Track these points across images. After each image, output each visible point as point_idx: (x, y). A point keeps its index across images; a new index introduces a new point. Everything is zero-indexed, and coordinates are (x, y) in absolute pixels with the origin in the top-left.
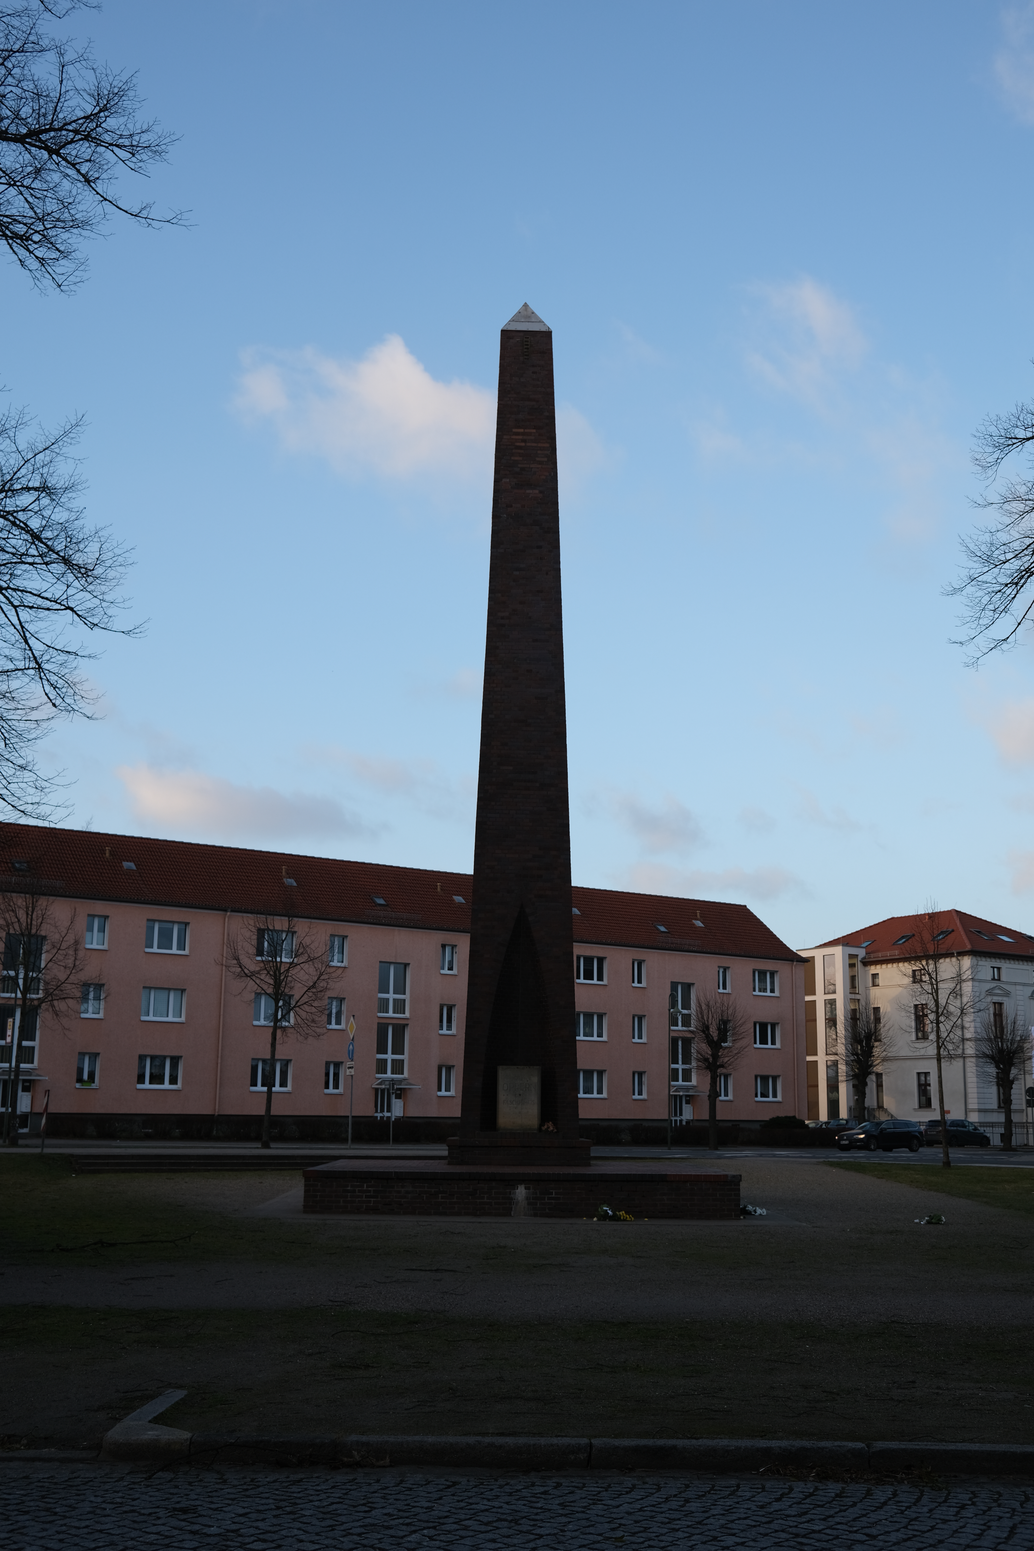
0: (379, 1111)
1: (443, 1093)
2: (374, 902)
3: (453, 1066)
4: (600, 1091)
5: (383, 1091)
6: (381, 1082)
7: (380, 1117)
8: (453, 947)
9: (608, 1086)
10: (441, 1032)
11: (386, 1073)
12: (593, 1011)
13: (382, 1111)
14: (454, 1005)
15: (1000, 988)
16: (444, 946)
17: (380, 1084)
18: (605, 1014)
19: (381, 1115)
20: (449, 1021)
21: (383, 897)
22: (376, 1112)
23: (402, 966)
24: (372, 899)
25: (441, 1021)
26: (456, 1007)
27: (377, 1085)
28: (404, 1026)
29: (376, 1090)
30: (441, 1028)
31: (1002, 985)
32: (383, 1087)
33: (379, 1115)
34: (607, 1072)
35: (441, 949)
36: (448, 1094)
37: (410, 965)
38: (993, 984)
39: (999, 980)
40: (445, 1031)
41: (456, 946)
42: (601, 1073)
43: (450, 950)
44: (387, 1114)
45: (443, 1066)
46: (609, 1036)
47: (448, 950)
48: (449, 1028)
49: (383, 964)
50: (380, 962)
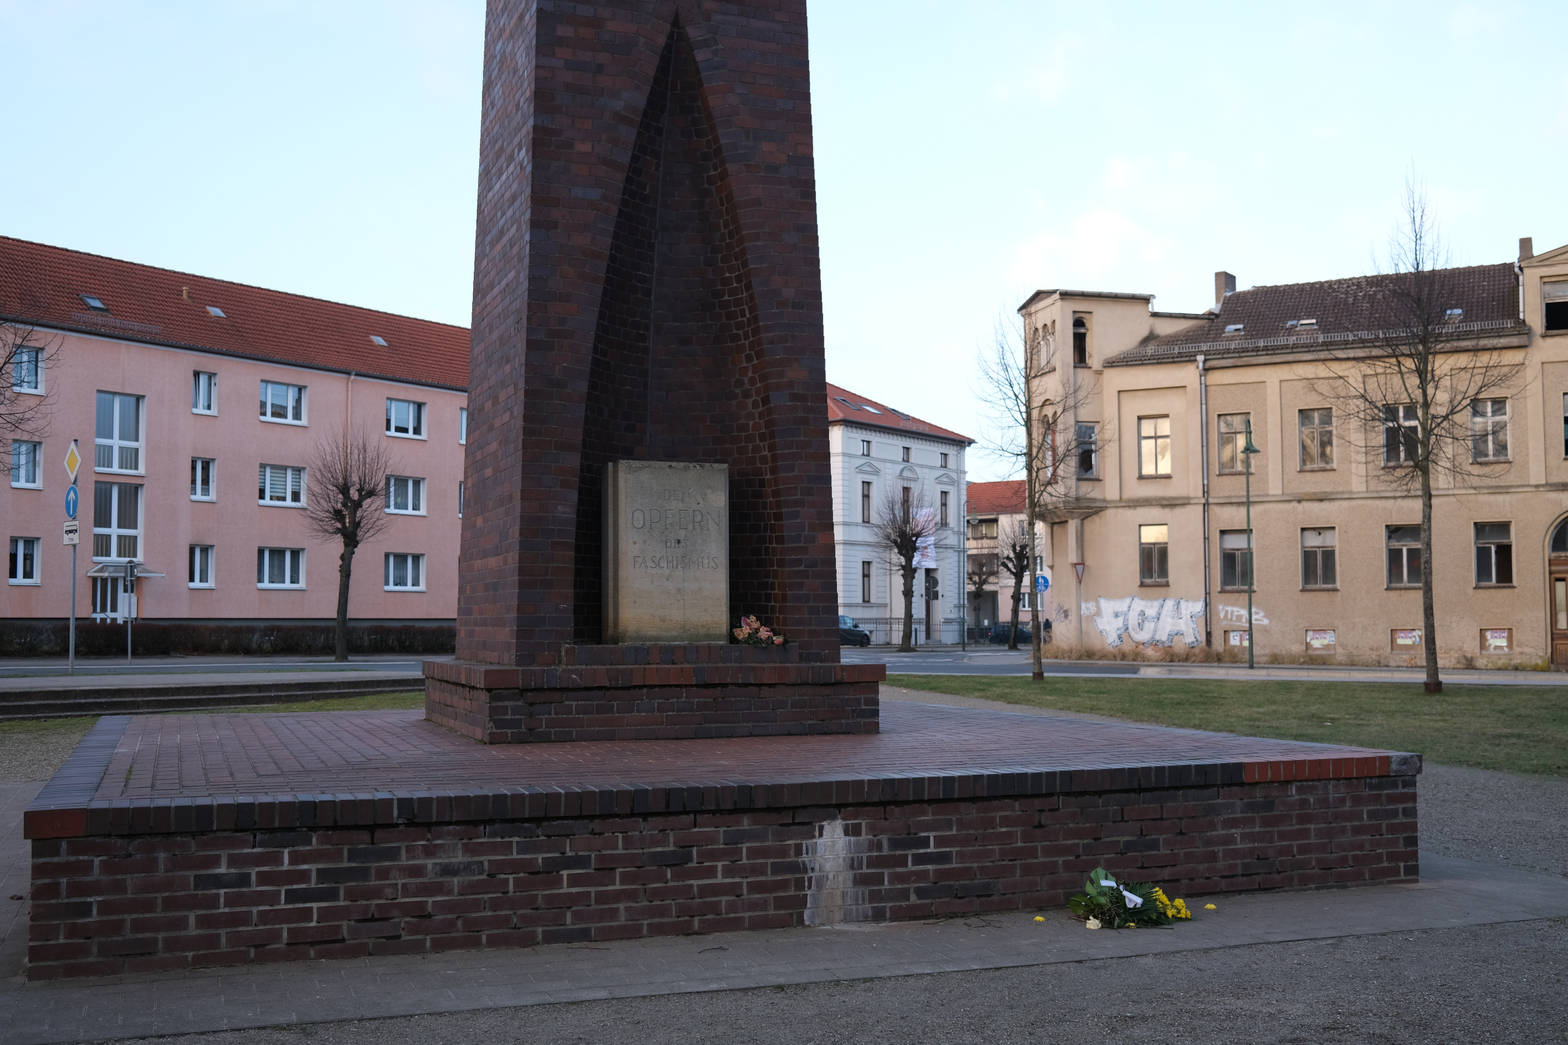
0: (98, 610)
1: (197, 584)
2: (86, 304)
3: (212, 546)
4: (416, 583)
5: (104, 580)
6: (103, 568)
7: (101, 619)
8: (211, 376)
9: (427, 575)
10: (193, 497)
11: (108, 554)
12: (408, 474)
13: (104, 609)
14: (213, 460)
15: (870, 465)
16: (197, 374)
17: (101, 570)
18: (424, 479)
19: (103, 616)
20: (206, 481)
21: (99, 299)
22: (95, 611)
23: (133, 400)
24: (81, 300)
25: (194, 482)
26: (216, 462)
27: (96, 572)
28: (137, 488)
29: (95, 580)
30: (194, 491)
31: (872, 462)
32: (106, 574)
33: (98, 616)
34: (425, 557)
35: (192, 378)
36: (204, 585)
37: (146, 399)
38: (864, 460)
39: (868, 455)
40: (198, 497)
41: (215, 374)
42: (416, 558)
43: (206, 380)
44: (110, 615)
45: (197, 545)
46: (428, 509)
47: (203, 379)
48: (206, 491)
49: (102, 395)
50: (99, 391)
